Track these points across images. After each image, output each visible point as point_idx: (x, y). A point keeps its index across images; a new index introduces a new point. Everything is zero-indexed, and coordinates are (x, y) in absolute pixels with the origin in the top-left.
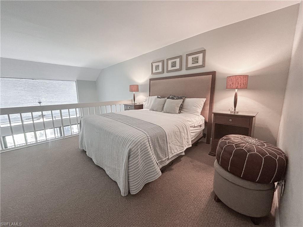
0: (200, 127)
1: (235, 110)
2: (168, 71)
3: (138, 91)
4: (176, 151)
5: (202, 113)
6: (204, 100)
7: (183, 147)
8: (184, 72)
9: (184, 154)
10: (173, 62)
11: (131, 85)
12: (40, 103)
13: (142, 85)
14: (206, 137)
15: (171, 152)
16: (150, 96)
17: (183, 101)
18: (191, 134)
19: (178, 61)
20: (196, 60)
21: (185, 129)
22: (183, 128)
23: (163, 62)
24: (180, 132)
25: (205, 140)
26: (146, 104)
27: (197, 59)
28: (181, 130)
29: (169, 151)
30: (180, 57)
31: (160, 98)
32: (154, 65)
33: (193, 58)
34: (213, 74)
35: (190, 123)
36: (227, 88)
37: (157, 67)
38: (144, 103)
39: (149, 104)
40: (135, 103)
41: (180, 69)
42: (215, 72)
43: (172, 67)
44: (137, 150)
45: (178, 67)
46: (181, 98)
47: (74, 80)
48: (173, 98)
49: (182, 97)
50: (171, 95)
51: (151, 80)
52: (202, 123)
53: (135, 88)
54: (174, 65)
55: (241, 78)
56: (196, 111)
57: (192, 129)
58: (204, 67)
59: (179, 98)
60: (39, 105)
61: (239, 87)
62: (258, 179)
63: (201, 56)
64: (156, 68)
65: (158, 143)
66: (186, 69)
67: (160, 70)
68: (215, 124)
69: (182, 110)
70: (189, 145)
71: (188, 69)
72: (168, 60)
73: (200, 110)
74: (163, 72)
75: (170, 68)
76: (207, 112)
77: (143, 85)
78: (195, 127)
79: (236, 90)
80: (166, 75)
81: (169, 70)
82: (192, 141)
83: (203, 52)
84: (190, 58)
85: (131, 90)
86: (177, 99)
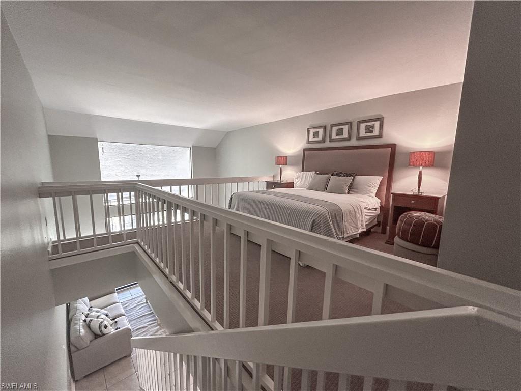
0: (375, 210)
1: (419, 191)
2: (331, 141)
3: (287, 164)
4: (350, 231)
5: (378, 195)
6: (381, 178)
7: (358, 229)
8: (354, 142)
9: (358, 236)
10: (339, 129)
11: (278, 157)
12: (138, 176)
13: (291, 157)
14: (381, 226)
15: (347, 232)
16: (303, 171)
17: (353, 180)
18: (366, 217)
19: (346, 128)
20: (371, 129)
21: (359, 210)
22: (358, 208)
23: (325, 128)
24: (355, 212)
25: (380, 229)
26: (298, 181)
27: (372, 127)
28: (356, 210)
29: (345, 229)
30: (350, 124)
31: (320, 174)
32: (312, 131)
33: (366, 126)
34: (393, 147)
35: (365, 204)
36: (409, 165)
37: (316, 134)
38: (295, 181)
39: (303, 181)
40: (282, 180)
41: (349, 139)
42: (395, 145)
43: (338, 135)
44: (320, 221)
45: (345, 135)
46: (350, 175)
47: (187, 146)
48: (338, 175)
49: (352, 174)
50: (335, 171)
51: (305, 150)
52: (378, 205)
53: (283, 161)
54: (340, 132)
55: (426, 154)
56: (370, 191)
57: (367, 211)
58: (381, 138)
59: (347, 175)
60: (137, 179)
61: (424, 165)
62: (433, 244)
63: (377, 124)
64: (314, 135)
65: (336, 218)
66: (357, 139)
67: (320, 138)
68: (395, 206)
69: (351, 191)
70: (363, 228)
71: (359, 139)
72: (332, 126)
73: (375, 191)
74: (324, 141)
75: (334, 137)
76: (384, 193)
77: (294, 157)
78: (369, 209)
79: (421, 168)
80: (328, 144)
81: (333, 138)
82: (366, 225)
83: (381, 120)
84: (363, 126)
85: (278, 163)
86: (344, 176)
